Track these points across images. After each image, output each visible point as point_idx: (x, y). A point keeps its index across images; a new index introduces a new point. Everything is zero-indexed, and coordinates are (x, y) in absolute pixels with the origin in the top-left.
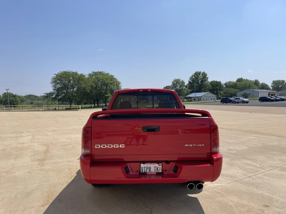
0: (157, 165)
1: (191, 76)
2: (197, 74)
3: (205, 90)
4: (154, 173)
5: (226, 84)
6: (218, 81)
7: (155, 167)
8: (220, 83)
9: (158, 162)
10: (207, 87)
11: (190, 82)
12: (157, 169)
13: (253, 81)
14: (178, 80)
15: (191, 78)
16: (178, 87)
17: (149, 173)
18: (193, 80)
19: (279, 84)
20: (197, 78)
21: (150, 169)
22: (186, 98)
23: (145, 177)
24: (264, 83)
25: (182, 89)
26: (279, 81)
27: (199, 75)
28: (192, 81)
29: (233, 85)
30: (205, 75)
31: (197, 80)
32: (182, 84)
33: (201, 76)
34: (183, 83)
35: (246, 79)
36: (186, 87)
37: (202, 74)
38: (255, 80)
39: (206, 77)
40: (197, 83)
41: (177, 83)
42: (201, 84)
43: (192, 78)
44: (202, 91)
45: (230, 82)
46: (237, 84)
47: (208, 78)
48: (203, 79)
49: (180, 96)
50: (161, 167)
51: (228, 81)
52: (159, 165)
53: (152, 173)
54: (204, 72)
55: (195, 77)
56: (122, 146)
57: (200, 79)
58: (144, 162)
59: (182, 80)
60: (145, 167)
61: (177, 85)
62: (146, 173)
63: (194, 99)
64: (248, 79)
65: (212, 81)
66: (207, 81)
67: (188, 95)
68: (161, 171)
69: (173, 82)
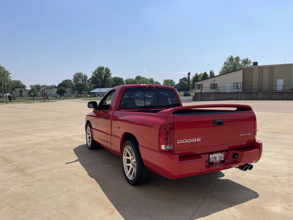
0: (220, 154)
1: (94, 71)
2: (100, 69)
3: (108, 86)
4: (219, 162)
5: (126, 81)
6: (120, 77)
7: (219, 156)
8: (122, 79)
9: (221, 152)
10: (111, 83)
11: (93, 76)
12: (221, 158)
13: (149, 79)
14: (80, 74)
15: (94, 73)
16: (80, 82)
17: (216, 162)
18: (97, 75)
19: (169, 83)
20: (100, 73)
21: (216, 158)
22: (89, 93)
23: (212, 167)
24: (157, 81)
25: (85, 84)
26: (169, 80)
27: (103, 70)
28: (95, 76)
29: (132, 82)
30: (109, 71)
31: (101, 76)
32: (84, 79)
33: (104, 72)
34: (86, 77)
35: (144, 77)
36: (88, 82)
37: (106, 69)
38: (151, 78)
39: (109, 73)
40: (101, 78)
41: (79, 77)
42: (104, 80)
43: (96, 72)
44: (106, 87)
45: (130, 79)
46: (136, 81)
47: (111, 74)
48: (106, 74)
49: (83, 91)
50: (223, 155)
51: (128, 78)
52: (223, 154)
53: (218, 162)
54: (107, 68)
55: (98, 72)
56: (199, 140)
57: (104, 74)
58: (212, 153)
59: (85, 75)
60: (212, 157)
61: (79, 80)
62: (213, 162)
63: (99, 95)
64: (145, 77)
65: (114, 77)
66: (111, 76)
67: (91, 90)
68: (223, 159)
69: (74, 76)
